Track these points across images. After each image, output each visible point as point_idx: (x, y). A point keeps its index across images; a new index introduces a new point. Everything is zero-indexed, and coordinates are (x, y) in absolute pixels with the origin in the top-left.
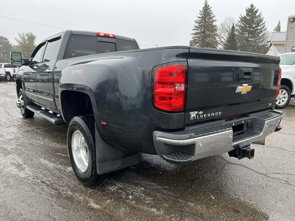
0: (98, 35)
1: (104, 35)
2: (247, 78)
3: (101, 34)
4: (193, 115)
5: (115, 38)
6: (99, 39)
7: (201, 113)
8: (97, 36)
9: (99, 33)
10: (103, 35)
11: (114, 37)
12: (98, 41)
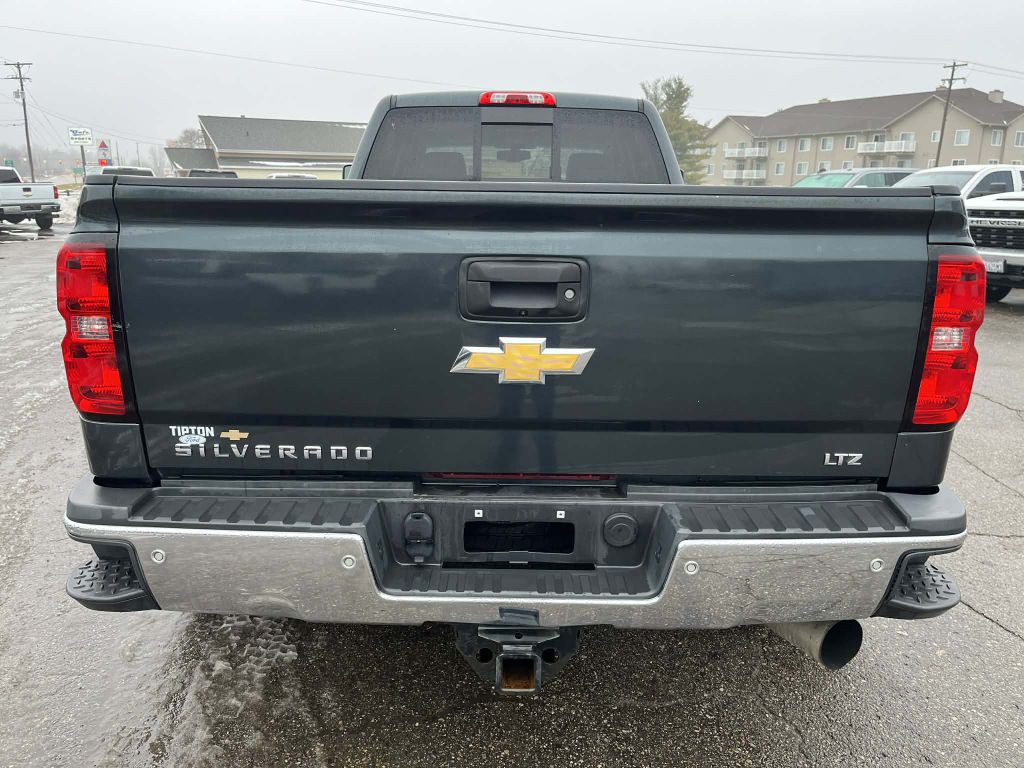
0: (485, 102)
1: (507, 100)
2: (526, 310)
3: (494, 99)
4: (190, 438)
5: (554, 106)
6: (488, 114)
7: (234, 435)
8: (480, 105)
9: (488, 95)
10: (505, 99)
11: (549, 103)
12: (483, 124)
